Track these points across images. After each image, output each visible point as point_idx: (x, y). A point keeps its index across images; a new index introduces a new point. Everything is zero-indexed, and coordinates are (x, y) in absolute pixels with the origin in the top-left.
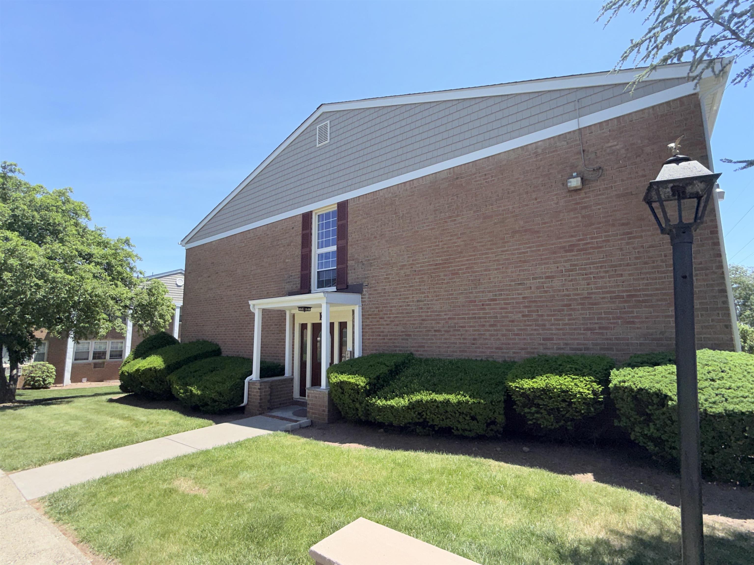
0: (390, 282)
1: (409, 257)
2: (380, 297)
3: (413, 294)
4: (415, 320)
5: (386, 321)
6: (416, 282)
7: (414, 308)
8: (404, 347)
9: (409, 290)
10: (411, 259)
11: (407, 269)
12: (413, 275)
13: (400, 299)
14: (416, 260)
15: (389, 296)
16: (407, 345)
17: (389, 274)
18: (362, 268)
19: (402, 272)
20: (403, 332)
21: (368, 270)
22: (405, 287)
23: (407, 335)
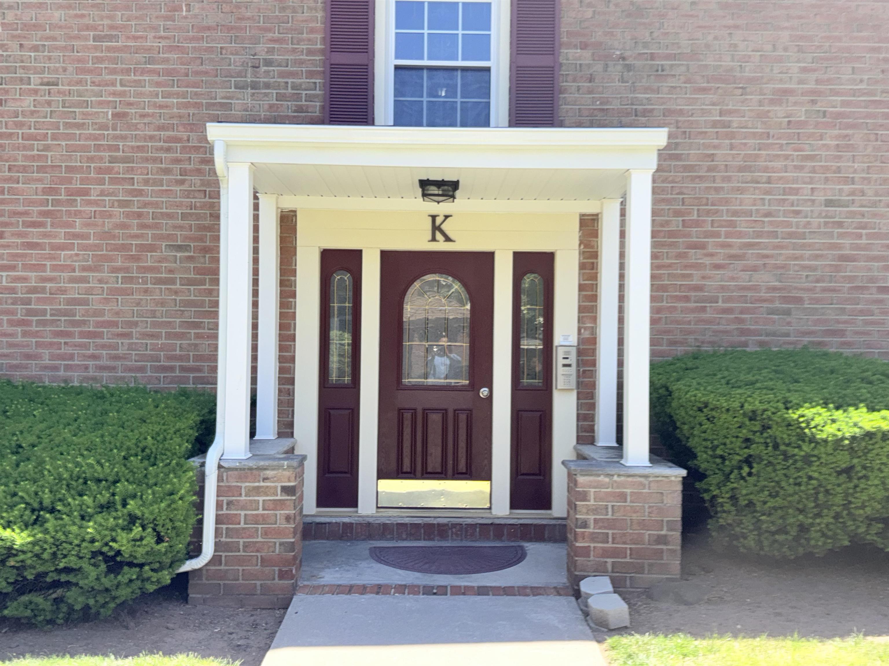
0: (732, 136)
1: (804, 70)
2: (693, 179)
3: (811, 181)
4: (817, 257)
5: (712, 255)
6: (827, 147)
7: (815, 221)
8: (774, 334)
9: (798, 168)
10: (813, 76)
11: (795, 104)
12: (817, 125)
13: (768, 192)
14: (829, 81)
15: (728, 179)
16: (786, 329)
17: (730, 112)
18: (622, 80)
19: (779, 111)
20: (774, 289)
21: (647, 90)
22: (787, 157)
23: (785, 299)
